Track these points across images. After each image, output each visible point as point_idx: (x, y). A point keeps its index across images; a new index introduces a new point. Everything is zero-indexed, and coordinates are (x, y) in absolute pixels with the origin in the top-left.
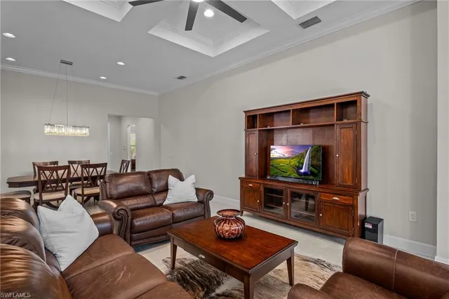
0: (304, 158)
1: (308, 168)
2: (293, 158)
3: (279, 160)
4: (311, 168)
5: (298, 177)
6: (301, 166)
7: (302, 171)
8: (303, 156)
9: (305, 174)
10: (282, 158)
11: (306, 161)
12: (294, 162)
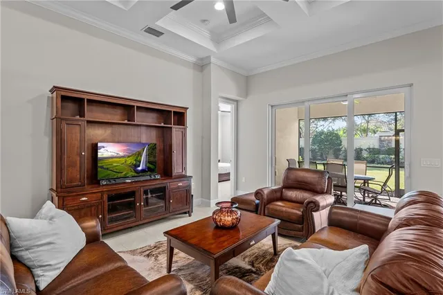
0: (141, 156)
1: (146, 165)
2: (129, 157)
3: (111, 160)
4: (148, 165)
5: (136, 174)
6: (138, 163)
7: (140, 168)
8: (140, 154)
9: (143, 171)
10: (116, 157)
11: (143, 158)
12: (130, 161)
